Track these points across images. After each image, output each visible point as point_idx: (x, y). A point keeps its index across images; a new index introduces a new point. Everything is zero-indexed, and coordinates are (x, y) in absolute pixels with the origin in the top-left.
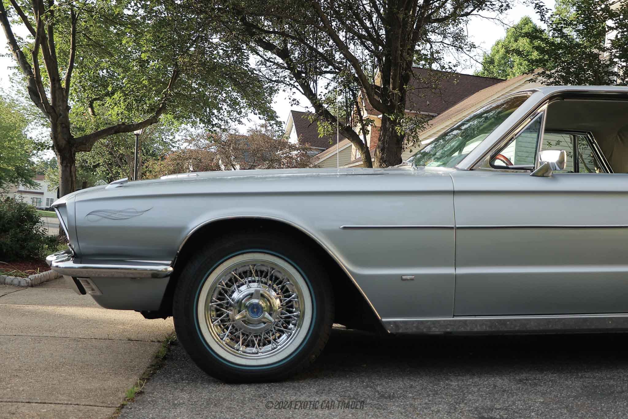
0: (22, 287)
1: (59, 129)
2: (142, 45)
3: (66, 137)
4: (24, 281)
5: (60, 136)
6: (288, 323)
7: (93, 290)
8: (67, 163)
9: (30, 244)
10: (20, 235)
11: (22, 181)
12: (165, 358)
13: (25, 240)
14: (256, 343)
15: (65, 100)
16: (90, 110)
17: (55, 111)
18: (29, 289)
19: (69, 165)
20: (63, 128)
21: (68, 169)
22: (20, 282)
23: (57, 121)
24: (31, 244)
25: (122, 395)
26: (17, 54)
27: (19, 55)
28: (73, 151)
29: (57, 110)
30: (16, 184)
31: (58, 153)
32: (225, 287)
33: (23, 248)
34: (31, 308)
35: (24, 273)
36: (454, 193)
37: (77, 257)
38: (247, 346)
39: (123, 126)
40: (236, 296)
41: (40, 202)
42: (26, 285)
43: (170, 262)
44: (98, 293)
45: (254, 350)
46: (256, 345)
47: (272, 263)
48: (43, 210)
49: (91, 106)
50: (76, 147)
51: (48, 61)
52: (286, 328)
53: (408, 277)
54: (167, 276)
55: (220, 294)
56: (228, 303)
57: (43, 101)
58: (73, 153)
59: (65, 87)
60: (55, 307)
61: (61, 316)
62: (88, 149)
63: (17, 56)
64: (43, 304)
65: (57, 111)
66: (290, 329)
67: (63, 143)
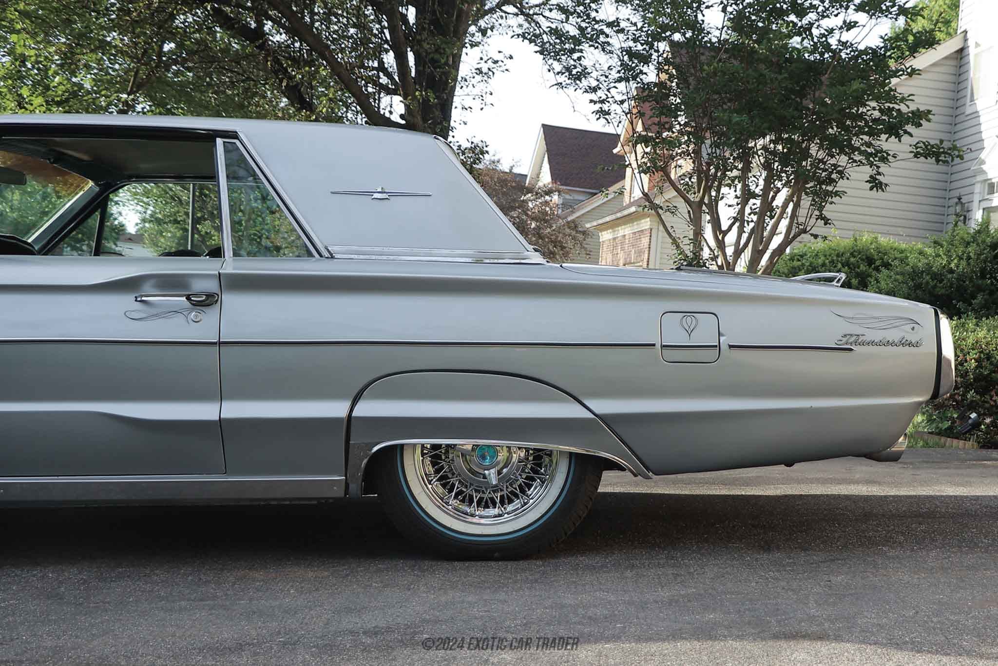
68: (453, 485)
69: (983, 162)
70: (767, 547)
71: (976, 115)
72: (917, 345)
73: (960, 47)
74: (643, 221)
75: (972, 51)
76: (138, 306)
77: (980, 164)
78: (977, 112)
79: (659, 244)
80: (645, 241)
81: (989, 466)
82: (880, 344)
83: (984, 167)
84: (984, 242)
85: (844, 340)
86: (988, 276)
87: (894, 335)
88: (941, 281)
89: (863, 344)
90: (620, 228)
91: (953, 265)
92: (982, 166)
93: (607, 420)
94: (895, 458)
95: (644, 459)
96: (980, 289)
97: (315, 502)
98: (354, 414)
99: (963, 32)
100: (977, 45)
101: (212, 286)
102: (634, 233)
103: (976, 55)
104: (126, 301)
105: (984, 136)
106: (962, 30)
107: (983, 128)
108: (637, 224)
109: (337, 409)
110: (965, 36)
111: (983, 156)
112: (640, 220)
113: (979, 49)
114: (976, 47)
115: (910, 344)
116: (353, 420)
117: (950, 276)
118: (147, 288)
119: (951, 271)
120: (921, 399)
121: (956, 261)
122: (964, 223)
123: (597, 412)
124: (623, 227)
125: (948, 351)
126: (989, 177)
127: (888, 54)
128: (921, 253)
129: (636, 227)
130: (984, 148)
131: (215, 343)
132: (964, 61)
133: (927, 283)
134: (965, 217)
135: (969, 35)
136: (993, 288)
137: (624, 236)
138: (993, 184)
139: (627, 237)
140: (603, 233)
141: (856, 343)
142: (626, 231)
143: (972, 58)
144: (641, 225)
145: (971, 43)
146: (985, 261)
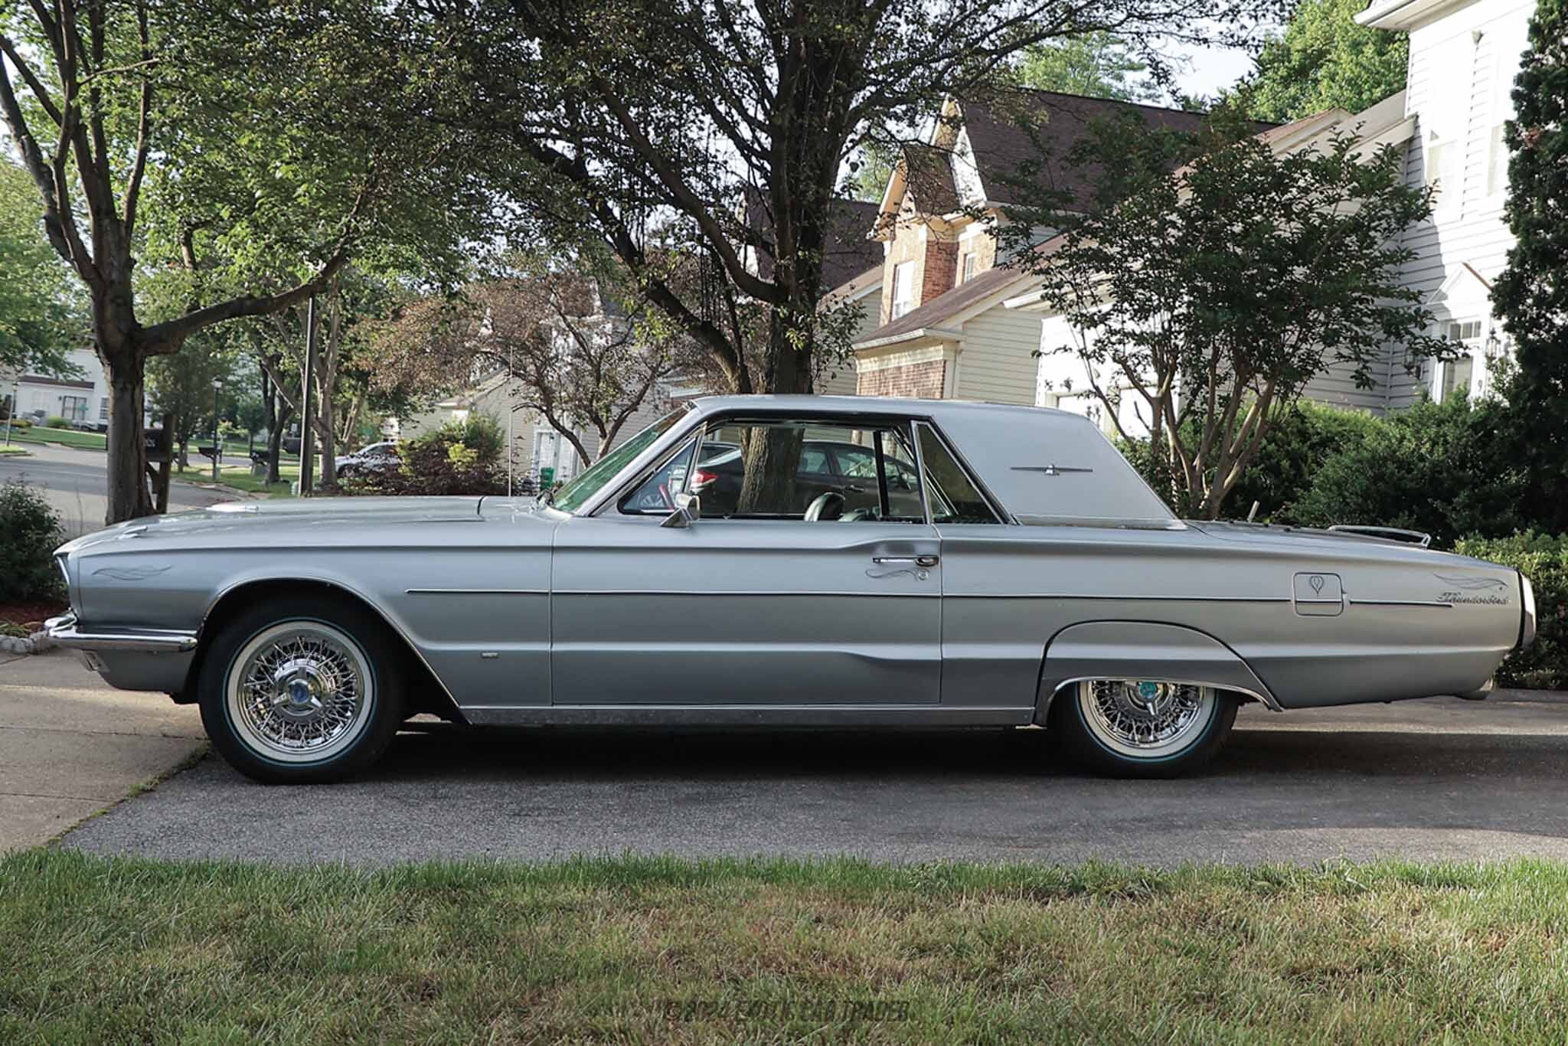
0: (18, 654)
1: (109, 312)
2: (281, 148)
3: (123, 326)
4: (21, 643)
5: (110, 327)
6: (346, 710)
7: (99, 665)
8: (124, 383)
9: (35, 571)
10: (18, 555)
11: (33, 358)
12: (204, 758)
13: (27, 563)
14: (303, 734)
15: (125, 245)
16: (184, 250)
17: (100, 276)
18: (30, 658)
19: (129, 386)
20: (119, 305)
21: (128, 397)
22: (13, 646)
23: (104, 295)
24: (37, 571)
25: (125, 792)
26: (23, 143)
27: (27, 147)
28: (138, 355)
29: (105, 274)
30: (19, 368)
31: (105, 361)
32: (266, 663)
33: (22, 578)
34: (28, 689)
35: (21, 628)
36: (553, 549)
37: (82, 625)
38: (292, 738)
39: (248, 303)
40: (278, 674)
41: (84, 410)
42: (25, 650)
43: (194, 632)
44: (106, 670)
45: (299, 743)
46: (303, 738)
47: (324, 635)
48: (90, 430)
49: (188, 242)
50: (146, 349)
51: (87, 173)
52: (343, 716)
53: (489, 654)
54: (190, 649)
55: (259, 671)
56: (268, 683)
57: (75, 254)
58: (138, 360)
59: (124, 218)
60: (68, 690)
61: (74, 703)
62: (172, 349)
63: (23, 148)
64: (50, 685)
65: (104, 276)
66: (348, 718)
67: (117, 339)
68: (1116, 716)
69: (1444, 297)
70: (1370, 772)
71: (1433, 231)
72: (1505, 602)
73: (1410, 136)
74: (932, 349)
75: (1426, 143)
76: (875, 566)
77: (1440, 300)
78: (1435, 227)
79: (957, 384)
80: (935, 378)
81: (1521, 708)
82: (1475, 601)
83: (1446, 303)
84: (1464, 422)
85: (1444, 598)
86: (1469, 465)
87: (1485, 594)
88: (1410, 471)
89: (1459, 601)
90: (892, 356)
91: (1423, 451)
92: (1443, 302)
93: (1250, 662)
94: (1482, 697)
95: (1278, 695)
96: (1461, 483)
97: (1001, 729)
98: (1048, 656)
99: (1412, 117)
100: (1434, 136)
101: (934, 550)
102: (917, 366)
103: (1431, 150)
104: (865, 562)
105: (1445, 260)
106: (1412, 112)
107: (1443, 249)
108: (922, 353)
109: (1035, 652)
110: (1416, 121)
111: (1444, 287)
112: (927, 347)
113: (1436, 142)
114: (1432, 139)
115: (1498, 602)
116: (1047, 662)
117: (1421, 465)
118: (881, 552)
119: (1422, 458)
120: (1507, 648)
121: (1428, 445)
122: (1418, 377)
123: (1243, 655)
124: (897, 355)
125: (1531, 608)
126: (1453, 317)
127: (1373, 225)
128: (1379, 432)
129: (920, 357)
130: (1445, 277)
131: (938, 597)
132: (1415, 155)
133: (1393, 473)
134: (1419, 368)
135: (1420, 120)
136: (1476, 480)
137: (899, 368)
138: (1459, 326)
139: (903, 370)
140: (862, 361)
141: (1454, 600)
142: (904, 360)
143: (1425, 152)
144: (929, 355)
145: (1424, 131)
146: (1466, 446)
